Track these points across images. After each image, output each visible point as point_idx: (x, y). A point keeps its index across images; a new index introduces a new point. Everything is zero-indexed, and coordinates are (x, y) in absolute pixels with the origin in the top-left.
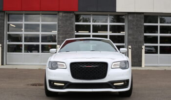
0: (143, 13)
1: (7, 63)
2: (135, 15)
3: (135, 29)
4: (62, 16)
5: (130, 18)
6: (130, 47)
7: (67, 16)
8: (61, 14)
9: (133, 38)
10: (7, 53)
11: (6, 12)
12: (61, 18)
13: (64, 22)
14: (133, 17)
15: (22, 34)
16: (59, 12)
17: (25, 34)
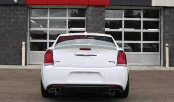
1: (31, 63)
3: (172, 25)
4: (93, 11)
6: (167, 45)
7: (97, 11)
8: (91, 8)
9: (170, 35)
10: (31, 52)
11: (29, 6)
12: (91, 13)
13: (95, 17)
14: (170, 12)
15: (47, 31)
16: (88, 6)
17: (50, 31)
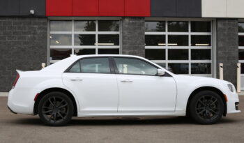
0: (237, 19)
2: (227, 22)
3: (227, 40)
4: (129, 24)
5: (220, 25)
6: (221, 64)
7: (135, 24)
8: (127, 20)
9: (225, 53)
11: (49, 18)
12: (127, 26)
13: (132, 31)
14: (224, 25)
15: (71, 49)
16: (124, 18)
